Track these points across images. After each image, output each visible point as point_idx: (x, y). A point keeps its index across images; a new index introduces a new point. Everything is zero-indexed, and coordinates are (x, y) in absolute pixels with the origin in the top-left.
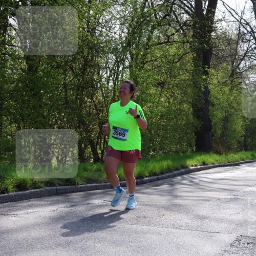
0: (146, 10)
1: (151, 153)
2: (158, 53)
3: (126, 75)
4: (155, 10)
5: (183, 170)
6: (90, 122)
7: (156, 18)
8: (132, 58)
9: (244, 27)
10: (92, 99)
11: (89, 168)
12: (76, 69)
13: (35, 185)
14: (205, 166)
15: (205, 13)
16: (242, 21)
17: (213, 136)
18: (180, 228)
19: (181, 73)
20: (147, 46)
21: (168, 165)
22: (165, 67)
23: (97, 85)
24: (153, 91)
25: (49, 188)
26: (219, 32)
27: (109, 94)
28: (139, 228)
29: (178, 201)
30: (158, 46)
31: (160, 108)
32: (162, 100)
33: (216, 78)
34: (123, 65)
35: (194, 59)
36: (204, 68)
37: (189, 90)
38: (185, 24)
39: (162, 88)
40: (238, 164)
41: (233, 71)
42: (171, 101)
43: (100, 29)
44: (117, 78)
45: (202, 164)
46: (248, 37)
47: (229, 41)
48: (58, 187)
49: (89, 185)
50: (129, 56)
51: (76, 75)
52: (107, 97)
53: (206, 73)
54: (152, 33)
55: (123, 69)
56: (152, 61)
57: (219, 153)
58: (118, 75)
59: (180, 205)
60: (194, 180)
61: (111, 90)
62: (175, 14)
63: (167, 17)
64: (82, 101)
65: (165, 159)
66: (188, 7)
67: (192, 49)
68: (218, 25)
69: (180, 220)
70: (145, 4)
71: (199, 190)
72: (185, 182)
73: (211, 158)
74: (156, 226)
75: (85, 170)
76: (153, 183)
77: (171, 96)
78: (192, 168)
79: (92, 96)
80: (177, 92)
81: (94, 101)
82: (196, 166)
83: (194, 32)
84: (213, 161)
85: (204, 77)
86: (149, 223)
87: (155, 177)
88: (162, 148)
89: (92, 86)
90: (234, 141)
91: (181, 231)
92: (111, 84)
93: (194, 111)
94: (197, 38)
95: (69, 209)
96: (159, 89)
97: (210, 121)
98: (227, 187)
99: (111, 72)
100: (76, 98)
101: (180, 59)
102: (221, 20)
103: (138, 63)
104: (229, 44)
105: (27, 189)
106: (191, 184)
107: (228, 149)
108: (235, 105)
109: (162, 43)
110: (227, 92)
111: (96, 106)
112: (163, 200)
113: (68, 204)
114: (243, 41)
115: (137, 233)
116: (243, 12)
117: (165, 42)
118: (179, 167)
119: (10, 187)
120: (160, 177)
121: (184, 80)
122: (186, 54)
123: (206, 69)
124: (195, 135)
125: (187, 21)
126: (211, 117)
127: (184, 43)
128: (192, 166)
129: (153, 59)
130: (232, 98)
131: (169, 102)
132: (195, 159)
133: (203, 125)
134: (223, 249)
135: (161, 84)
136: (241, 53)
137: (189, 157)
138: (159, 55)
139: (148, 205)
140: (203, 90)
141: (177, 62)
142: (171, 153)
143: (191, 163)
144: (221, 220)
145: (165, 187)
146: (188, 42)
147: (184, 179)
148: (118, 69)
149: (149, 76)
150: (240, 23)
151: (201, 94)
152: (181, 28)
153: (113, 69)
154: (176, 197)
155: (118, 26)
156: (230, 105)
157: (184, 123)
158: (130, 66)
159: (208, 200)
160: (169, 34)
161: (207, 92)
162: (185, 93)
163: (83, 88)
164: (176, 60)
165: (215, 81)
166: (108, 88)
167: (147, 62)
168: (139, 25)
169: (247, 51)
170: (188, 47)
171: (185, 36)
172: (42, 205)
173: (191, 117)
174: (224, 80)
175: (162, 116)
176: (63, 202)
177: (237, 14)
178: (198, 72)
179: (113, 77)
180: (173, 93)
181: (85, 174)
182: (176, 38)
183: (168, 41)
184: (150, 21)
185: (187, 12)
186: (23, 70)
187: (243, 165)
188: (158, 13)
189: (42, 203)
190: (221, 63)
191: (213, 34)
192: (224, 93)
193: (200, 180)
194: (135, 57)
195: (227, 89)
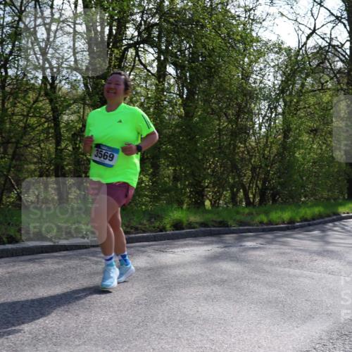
0: (299, 58)
1: (303, 199)
2: (312, 100)
3: (279, 121)
4: (309, 58)
8: (285, 105)
11: (242, 211)
13: (190, 226)
18: (332, 273)
20: (300, 93)
21: (319, 211)
22: (318, 114)
24: (305, 137)
25: (203, 229)
28: (292, 271)
29: (330, 247)
30: (312, 93)
31: (312, 154)
32: (315, 146)
34: (276, 111)
38: (340, 71)
39: (315, 135)
42: (324, 148)
43: (254, 76)
44: (270, 124)
49: (241, 228)
50: (282, 103)
51: (230, 122)
54: (306, 80)
55: (276, 115)
56: (305, 108)
59: (332, 252)
60: (346, 228)
61: (264, 136)
62: (329, 62)
63: (321, 65)
64: (236, 147)
65: (316, 205)
66: (342, 54)
69: (333, 266)
70: (299, 51)
72: (336, 229)
74: (308, 270)
75: (238, 213)
76: (306, 228)
77: (324, 143)
78: (344, 215)
79: (245, 142)
81: (247, 147)
82: (348, 213)
83: (348, 79)
86: (302, 267)
87: (306, 223)
88: (313, 195)
91: (334, 277)
92: (264, 130)
95: (223, 249)
96: (312, 136)
99: (263, 118)
100: (230, 143)
103: (291, 110)
105: (183, 229)
106: (343, 231)
109: (316, 91)
111: (248, 152)
112: (315, 246)
113: (222, 245)
115: (289, 276)
117: (318, 90)
119: (168, 226)
120: (311, 223)
124: (347, 182)
125: (341, 69)
127: (338, 90)
128: (344, 213)
132: (347, 206)
135: (314, 131)
137: (341, 205)
138: (312, 102)
139: (301, 250)
141: (330, 109)
142: (322, 200)
143: (343, 210)
145: (316, 233)
148: (271, 116)
149: (302, 123)
152: (335, 76)
153: (265, 115)
154: (328, 243)
155: (271, 74)
157: (336, 170)
158: (283, 114)
160: (323, 81)
166: (260, 134)
167: (300, 109)
168: (294, 72)
171: (339, 83)
172: (198, 245)
175: (314, 163)
176: (217, 242)
180: (325, 140)
181: (238, 217)
182: (330, 85)
183: (322, 89)
184: (304, 69)
186: (180, 116)
189: (197, 242)
194: (289, 103)
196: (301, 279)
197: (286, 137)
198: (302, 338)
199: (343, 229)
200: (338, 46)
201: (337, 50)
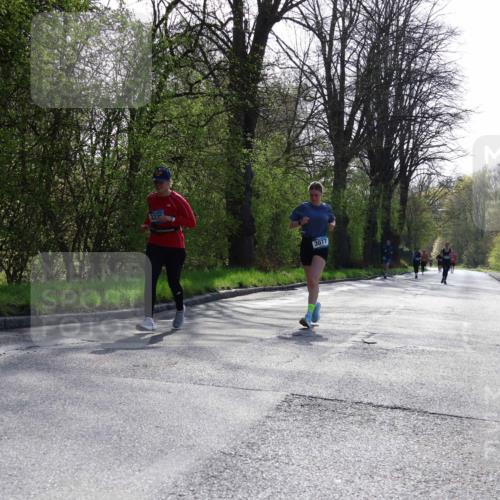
0: (157, 41)
2: (175, 110)
3: (123, 142)
4: (170, 42)
5: (208, 295)
6: (63, 215)
7: (173, 55)
8: (132, 116)
9: (307, 78)
10: (66, 178)
12: (40, 129)
14: (243, 290)
15: (249, 51)
16: (305, 68)
17: (256, 243)
18: (200, 382)
19: (209, 143)
20: (157, 98)
21: (185, 286)
22: (184, 133)
23: (75, 157)
26: (270, 82)
27: (95, 172)
28: (136, 382)
29: (199, 342)
30: (175, 99)
32: (179, 184)
33: (263, 153)
34: (119, 126)
35: (230, 122)
36: (245, 137)
37: (222, 171)
38: (218, 66)
39: (180, 165)
40: (293, 288)
41: (289, 144)
42: (193, 186)
44: (108, 146)
45: (237, 285)
46: (312, 93)
47: (284, 98)
48: (8, 318)
50: (128, 113)
51: (41, 139)
52: (90, 176)
53: (248, 145)
54: (166, 77)
55: (118, 132)
56: (164, 121)
57: (264, 269)
58: (109, 141)
59: (201, 349)
60: (225, 311)
61: (98, 166)
62: (202, 50)
63: (190, 54)
64: (50, 182)
66: (222, 40)
67: (229, 108)
68: (269, 72)
69: (201, 371)
70: (155, 31)
71: (231, 326)
72: (210, 313)
73: (251, 277)
74: (162, 379)
76: (161, 314)
77: (194, 179)
78: (222, 292)
79: (66, 174)
80: (203, 173)
81: (69, 183)
82: (228, 288)
83: (231, 80)
84: (255, 282)
85: (245, 151)
86: (153, 376)
87: (164, 305)
89: (67, 158)
90: (287, 252)
91: (202, 388)
92: (98, 155)
93: (228, 203)
94: (235, 90)
95: (25, 352)
96: (175, 167)
97: (253, 220)
98: (275, 322)
99: (98, 137)
100: (41, 176)
101: (209, 120)
102: (273, 65)
103: (143, 124)
104: (284, 102)
106: (220, 316)
107: (279, 264)
108: (290, 197)
109: (180, 95)
110: (280, 176)
111: (72, 190)
113: (23, 345)
114: (305, 99)
115: (133, 390)
116: (306, 54)
117: (185, 94)
118: (203, 290)
120: (171, 304)
121: (214, 155)
122: (218, 113)
123: (249, 139)
124: (229, 240)
125: (220, 62)
126: (254, 214)
127: (216, 96)
128: (223, 288)
129: (166, 118)
130: (287, 185)
131: (190, 189)
132: (227, 277)
133: (241, 226)
134: (266, 414)
135: (178, 160)
136: (303, 117)
137: (219, 275)
138: (175, 114)
139: (153, 347)
140: (243, 171)
141: (203, 126)
142: (190, 268)
143: (221, 284)
144: (264, 372)
146: (221, 95)
147: (209, 308)
148: (110, 133)
149: (158, 146)
150: (302, 70)
151: (240, 178)
152: (211, 73)
153: (101, 133)
154: (196, 335)
156: (284, 196)
157: (212, 221)
158: (130, 129)
159: (245, 341)
160: (193, 80)
161: (249, 175)
162: (215, 176)
163: (52, 161)
164: (203, 123)
165: (262, 159)
166: (92, 161)
167: (156, 123)
169: (311, 115)
170: (222, 103)
171: (218, 86)
173: (224, 212)
174: (276, 157)
176: (15, 341)
177: (297, 57)
178: (235, 142)
179: (101, 144)
180: (196, 174)
182: (203, 88)
183: (191, 93)
184: (162, 59)
185: (220, 48)
187: (300, 289)
188: (176, 47)
190: (271, 131)
191: (260, 85)
192: (274, 177)
193: (235, 311)
194: (137, 114)
195: (279, 171)
196: (151, 394)
197: (133, 167)
198: (147, 487)
199: (221, 313)
200: (215, 26)
201: (214, 33)
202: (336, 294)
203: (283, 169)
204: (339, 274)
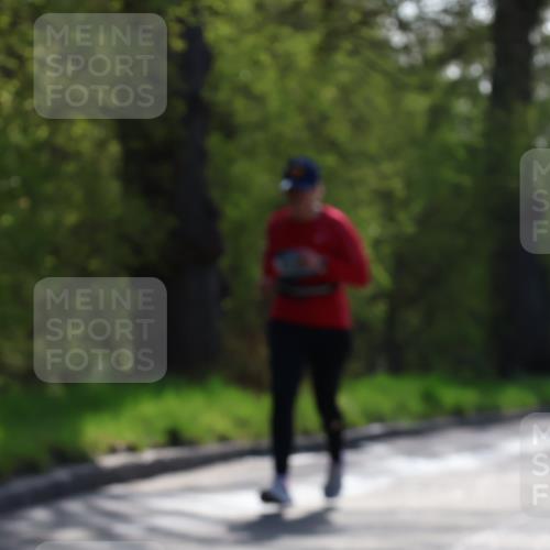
5: (62, 475)
17: (224, 291)
45: (160, 438)
60: (120, 528)
73: (211, 411)
78: (110, 462)
93: (129, 156)
97: (212, 213)
108: (340, 130)
110: (304, 63)
118: (42, 455)
126: (215, 194)
128: (113, 450)
130: (328, 94)
133: (172, 235)
137: (97, 406)
147: (64, 521)
156: (317, 125)
157: (71, 218)
173: (113, 189)
187: (378, 449)
192: (286, 66)
195: (301, 46)
202: (504, 466)
203: (315, 37)
204: (512, 396)
